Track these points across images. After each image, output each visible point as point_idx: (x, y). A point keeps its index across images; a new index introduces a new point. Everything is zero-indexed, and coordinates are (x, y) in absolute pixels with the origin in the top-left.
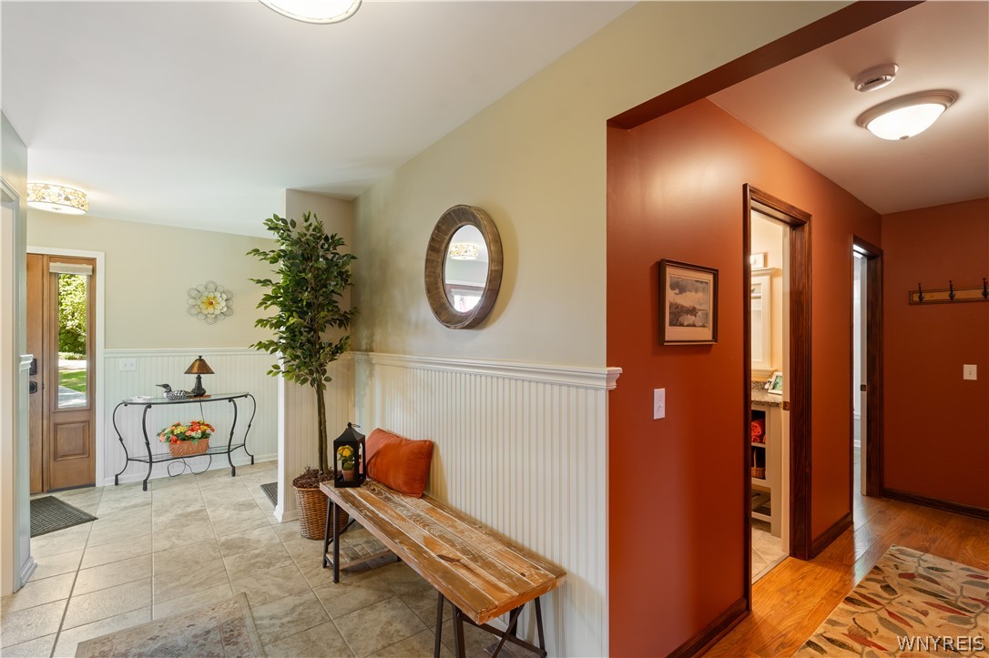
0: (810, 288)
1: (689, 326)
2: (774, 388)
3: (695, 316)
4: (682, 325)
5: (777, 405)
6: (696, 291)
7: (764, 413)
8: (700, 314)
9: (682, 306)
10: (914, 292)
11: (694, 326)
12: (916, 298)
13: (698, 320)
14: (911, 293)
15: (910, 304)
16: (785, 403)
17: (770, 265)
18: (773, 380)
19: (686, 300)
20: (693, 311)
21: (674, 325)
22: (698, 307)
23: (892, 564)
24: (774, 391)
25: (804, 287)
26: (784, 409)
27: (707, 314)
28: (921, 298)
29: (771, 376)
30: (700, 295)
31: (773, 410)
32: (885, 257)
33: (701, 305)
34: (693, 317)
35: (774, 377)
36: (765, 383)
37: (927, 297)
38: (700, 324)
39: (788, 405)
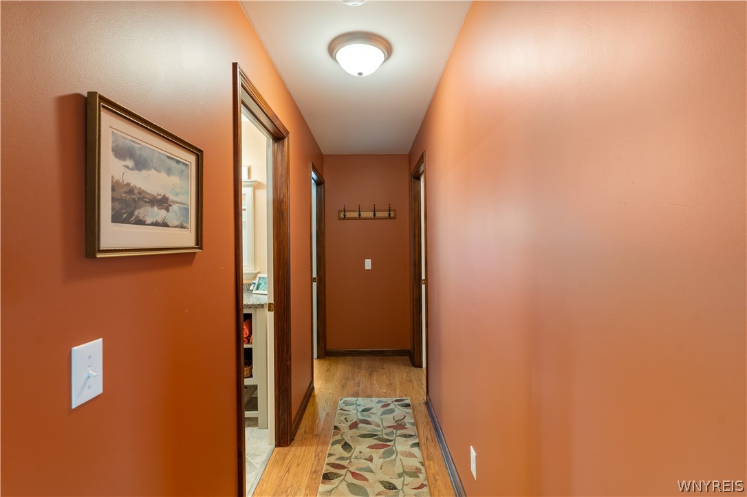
0: (288, 197)
1: (155, 224)
2: (257, 289)
3: (167, 210)
4: (140, 222)
5: (262, 306)
6: (169, 172)
7: (251, 314)
8: (175, 207)
9: (141, 192)
10: (342, 211)
11: (165, 225)
12: (342, 216)
13: (172, 216)
14: (340, 212)
15: (339, 219)
16: (269, 304)
17: (253, 178)
18: (256, 281)
19: (149, 182)
20: (163, 202)
21: (124, 222)
22: (171, 197)
23: (343, 418)
24: (257, 292)
25: (284, 197)
26: (269, 310)
27: (187, 210)
28: (345, 216)
29: (255, 278)
30: (175, 179)
31: (259, 311)
32: (326, 185)
33: (177, 194)
34: (163, 212)
35: (257, 279)
36: (250, 285)
37: (348, 215)
38: (176, 223)
39: (273, 307)
